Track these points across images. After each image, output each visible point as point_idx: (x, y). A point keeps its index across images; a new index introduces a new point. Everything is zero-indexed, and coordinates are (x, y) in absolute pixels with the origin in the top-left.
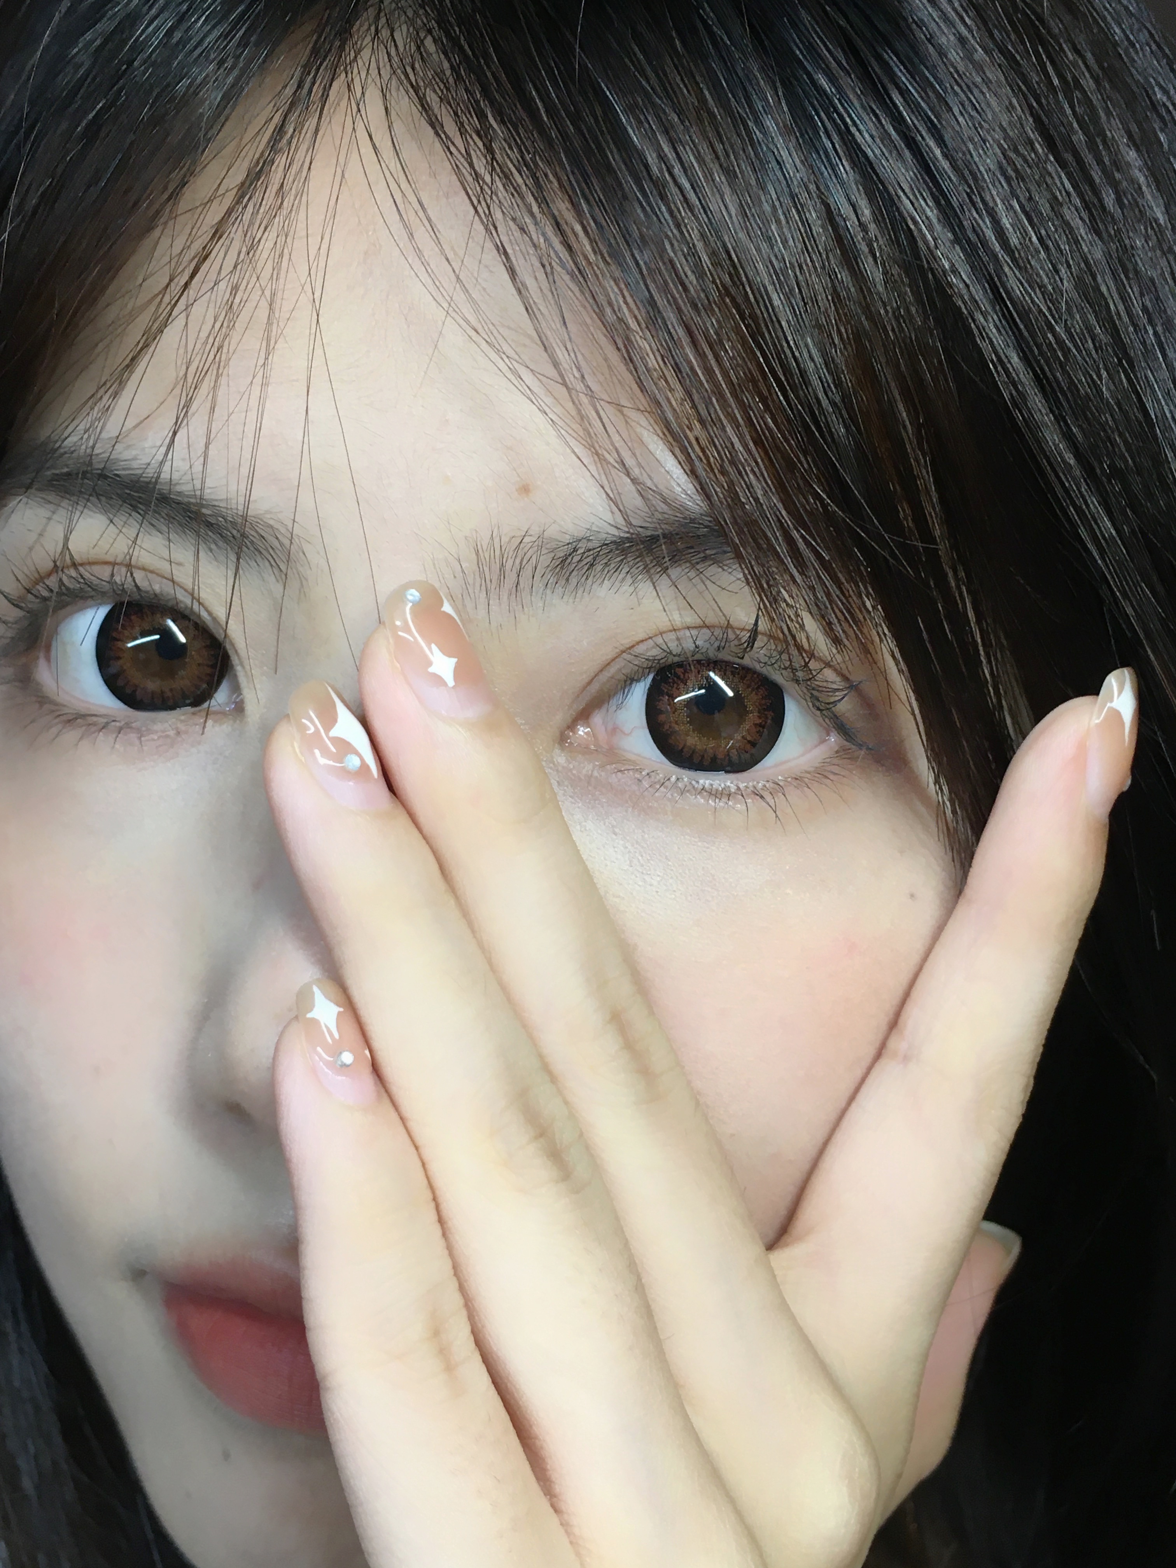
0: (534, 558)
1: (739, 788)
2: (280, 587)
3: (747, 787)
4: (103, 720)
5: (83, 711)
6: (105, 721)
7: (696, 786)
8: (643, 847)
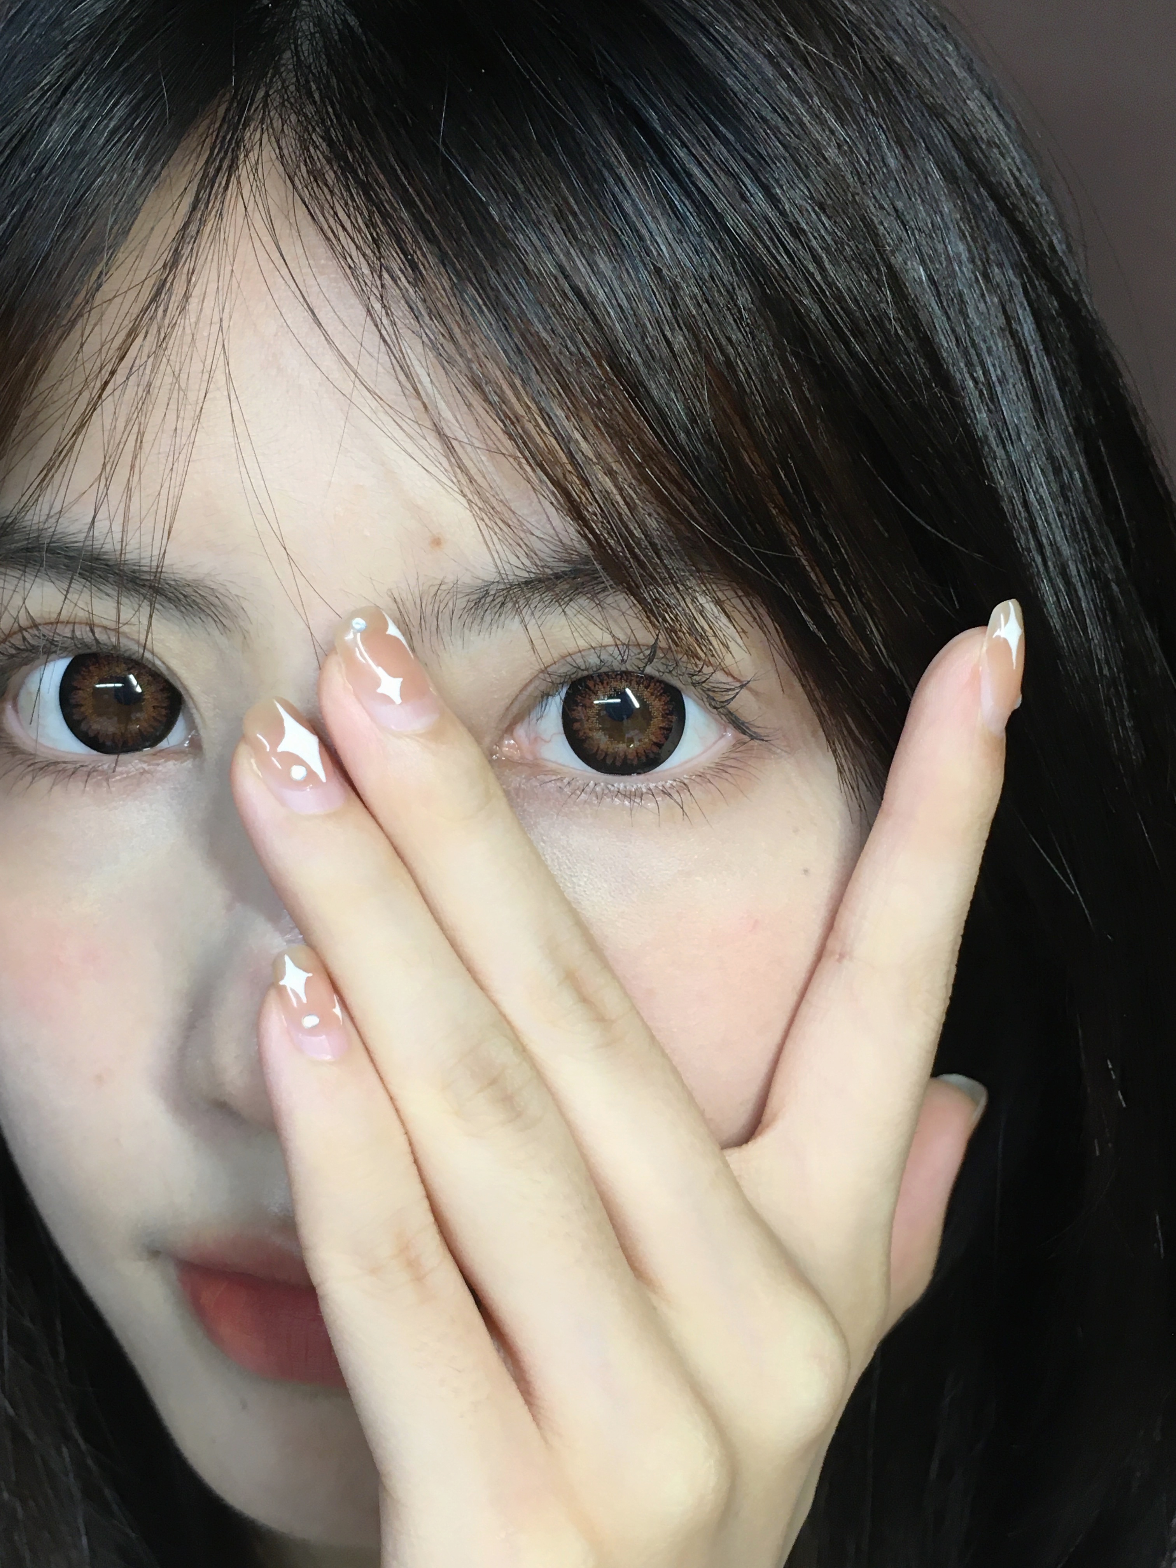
0: (450, 604)
1: (650, 789)
2: (225, 639)
3: (656, 787)
4: (70, 766)
5: (55, 759)
6: (74, 766)
7: (612, 789)
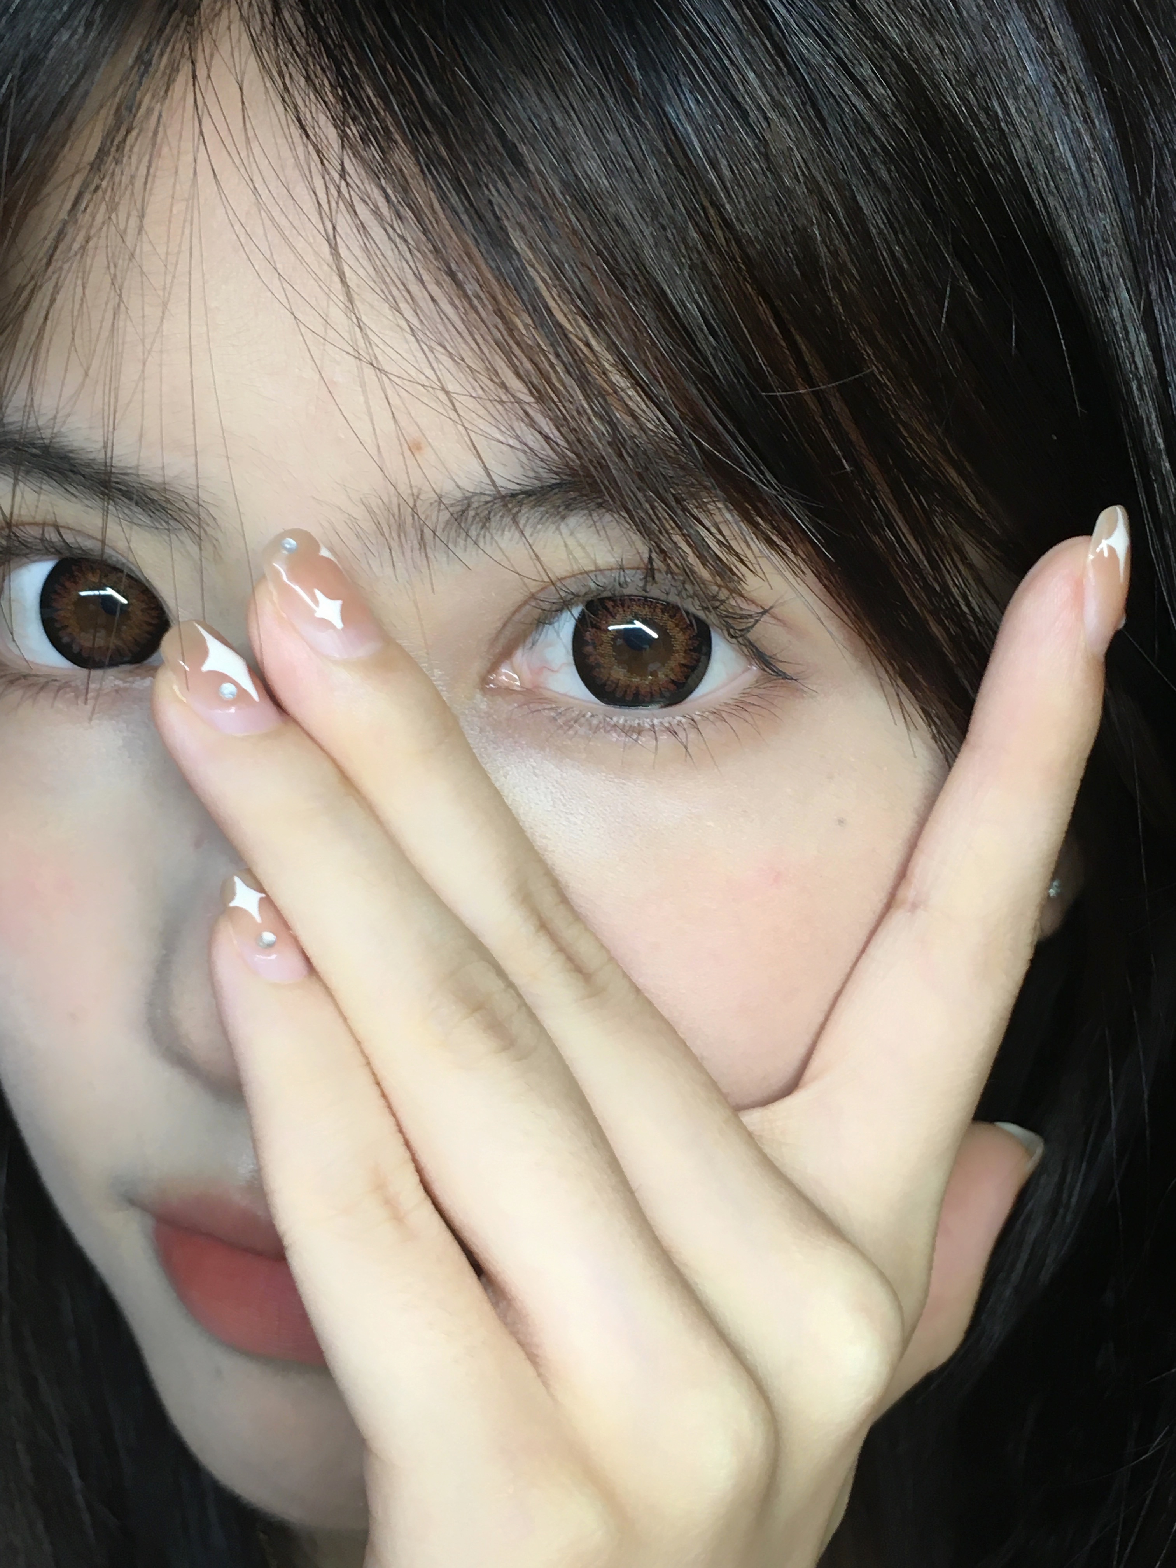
2: (196, 548)
3: (661, 723)
4: (42, 680)
5: (27, 673)
6: (46, 680)
7: (610, 722)
8: (563, 786)
